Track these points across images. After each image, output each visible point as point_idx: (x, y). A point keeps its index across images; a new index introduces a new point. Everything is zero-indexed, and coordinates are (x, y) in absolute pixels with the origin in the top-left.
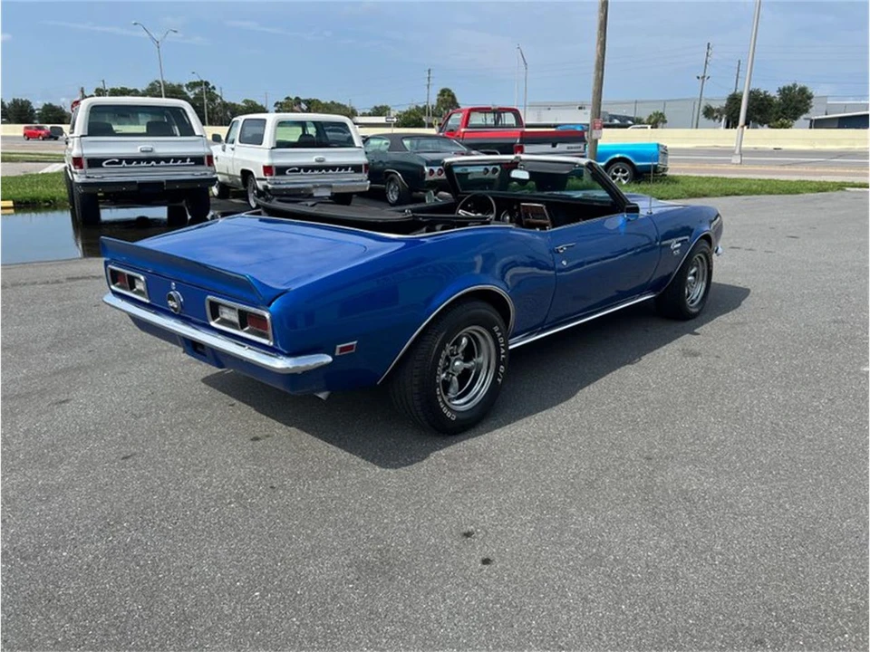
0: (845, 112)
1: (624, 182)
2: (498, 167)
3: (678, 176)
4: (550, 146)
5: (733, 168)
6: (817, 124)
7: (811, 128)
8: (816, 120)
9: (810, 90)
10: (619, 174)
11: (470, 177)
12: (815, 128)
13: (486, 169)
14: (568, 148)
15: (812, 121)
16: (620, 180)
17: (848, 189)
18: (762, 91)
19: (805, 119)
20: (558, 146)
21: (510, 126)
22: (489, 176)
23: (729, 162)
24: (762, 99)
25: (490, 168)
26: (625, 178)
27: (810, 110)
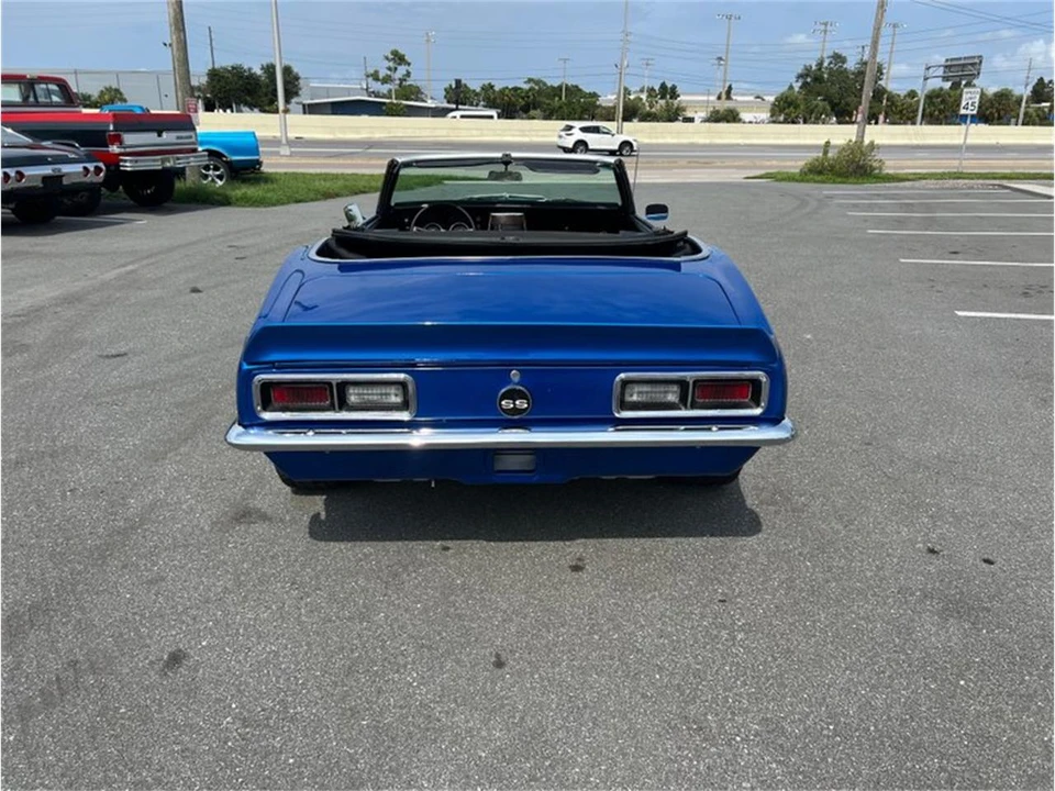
0: (328, 97)
1: (220, 183)
2: (101, 165)
3: (271, 174)
4: (156, 134)
5: (283, 161)
6: (311, 109)
7: (305, 113)
8: (309, 105)
9: (295, 70)
10: (211, 172)
11: (65, 181)
12: (310, 113)
13: (85, 168)
14: (178, 138)
15: (304, 106)
16: (213, 180)
17: (446, 182)
18: (246, 67)
19: (297, 103)
20: (165, 135)
21: (57, 105)
22: (90, 178)
23: (277, 153)
24: (247, 78)
25: (91, 167)
26: (220, 177)
27: (300, 92)
